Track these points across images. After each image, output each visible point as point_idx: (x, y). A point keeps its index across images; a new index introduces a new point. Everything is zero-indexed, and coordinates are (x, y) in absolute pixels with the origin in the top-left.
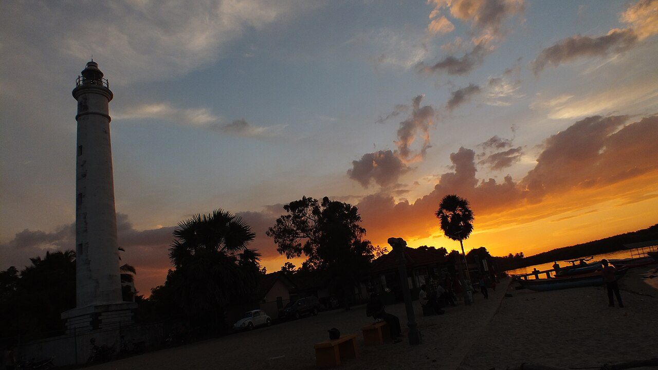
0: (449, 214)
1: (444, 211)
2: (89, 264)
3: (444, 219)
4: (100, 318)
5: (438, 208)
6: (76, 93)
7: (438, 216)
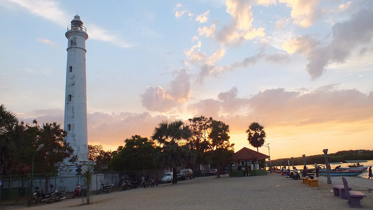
0: (253, 132)
1: (250, 130)
2: (74, 137)
3: (250, 134)
4: (81, 168)
5: (248, 128)
6: (67, 35)
7: (247, 132)
